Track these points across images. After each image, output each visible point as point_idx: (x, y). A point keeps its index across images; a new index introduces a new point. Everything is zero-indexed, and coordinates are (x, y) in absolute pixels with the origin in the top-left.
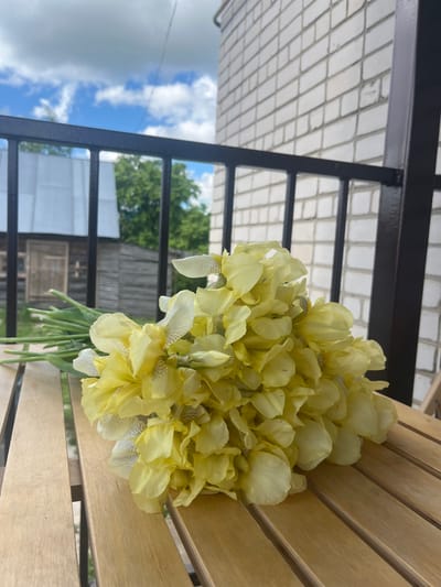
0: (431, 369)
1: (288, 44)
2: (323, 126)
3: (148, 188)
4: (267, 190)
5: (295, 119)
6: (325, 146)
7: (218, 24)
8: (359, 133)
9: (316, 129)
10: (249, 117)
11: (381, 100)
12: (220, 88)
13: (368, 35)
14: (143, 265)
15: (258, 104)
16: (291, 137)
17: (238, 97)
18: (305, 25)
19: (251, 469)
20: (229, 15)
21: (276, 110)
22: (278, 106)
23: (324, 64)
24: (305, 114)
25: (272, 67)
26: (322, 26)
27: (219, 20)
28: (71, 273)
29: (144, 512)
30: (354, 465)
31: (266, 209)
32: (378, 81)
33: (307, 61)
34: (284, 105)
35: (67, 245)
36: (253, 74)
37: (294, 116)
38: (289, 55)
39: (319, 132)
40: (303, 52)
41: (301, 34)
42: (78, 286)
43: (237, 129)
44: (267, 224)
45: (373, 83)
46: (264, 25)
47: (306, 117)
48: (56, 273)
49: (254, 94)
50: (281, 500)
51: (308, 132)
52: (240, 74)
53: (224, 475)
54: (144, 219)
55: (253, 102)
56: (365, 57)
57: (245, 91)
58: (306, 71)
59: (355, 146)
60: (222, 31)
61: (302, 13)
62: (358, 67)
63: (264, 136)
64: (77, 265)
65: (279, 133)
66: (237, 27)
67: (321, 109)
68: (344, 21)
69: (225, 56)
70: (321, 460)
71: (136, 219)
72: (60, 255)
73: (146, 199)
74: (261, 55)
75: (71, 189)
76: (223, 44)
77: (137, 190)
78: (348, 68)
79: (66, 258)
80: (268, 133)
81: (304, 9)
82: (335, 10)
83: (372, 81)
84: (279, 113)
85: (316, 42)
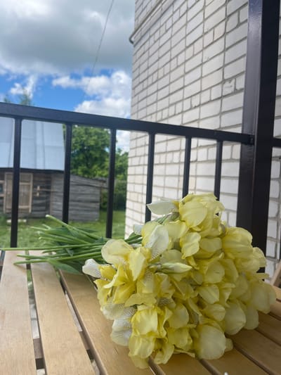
0: (273, 256)
1: (177, 56)
2: (200, 105)
3: (84, 139)
4: (165, 144)
5: (182, 100)
6: (201, 118)
7: (132, 42)
8: (223, 110)
9: (195, 107)
10: (153, 98)
11: (236, 91)
12: (133, 80)
13: (227, 53)
14: (81, 187)
15: (158, 90)
16: (180, 111)
17: (145, 86)
18: (187, 45)
19: (200, 336)
20: (139, 37)
21: (170, 95)
22: (171, 92)
23: (199, 69)
24: (188, 98)
25: (167, 68)
26: (198, 46)
27: (133, 39)
28: (34, 193)
29: (138, 368)
30: (256, 329)
31: (164, 155)
32: (233, 81)
33: (189, 66)
34: (175, 92)
35: (32, 175)
36: (155, 72)
37: (181, 98)
38: (177, 63)
39: (198, 109)
40: (186, 61)
41: (185, 50)
42: (38, 202)
43: (145, 105)
44: (165, 164)
45: (230, 81)
46: (161, 44)
47: (189, 99)
48: (24, 193)
49: (156, 84)
50: (221, 356)
51: (191, 109)
52: (147, 72)
53: (186, 341)
54: (81, 158)
55: (156, 89)
56: (225, 65)
57: (150, 82)
58: (188, 72)
59: (220, 117)
60: (135, 46)
61: (185, 38)
62: (221, 71)
63: (162, 110)
64: (38, 188)
65: (172, 108)
66: (144, 44)
67: (198, 95)
68: (212, 43)
69: (136, 61)
70: (240, 328)
71: (76, 158)
72: (27, 182)
73: (83, 145)
74: (160, 61)
75: (35, 139)
76: (136, 53)
77: (77, 140)
78: (215, 71)
79: (31, 184)
80: (166, 108)
81: (187, 36)
82: (206, 37)
83: (230, 80)
84: (171, 97)
85: (194, 56)
